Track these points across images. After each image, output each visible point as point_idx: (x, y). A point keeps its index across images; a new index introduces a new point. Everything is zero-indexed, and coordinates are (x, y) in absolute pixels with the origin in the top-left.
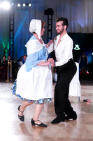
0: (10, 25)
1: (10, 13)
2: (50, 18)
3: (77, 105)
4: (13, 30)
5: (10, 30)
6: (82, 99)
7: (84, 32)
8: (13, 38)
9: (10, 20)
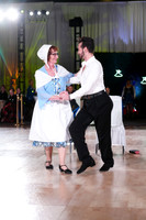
0: (19, 42)
1: (19, 25)
2: (78, 31)
3: (120, 157)
4: (23, 51)
5: (20, 51)
6: (127, 150)
7: (129, 50)
8: (24, 62)
9: (19, 35)
